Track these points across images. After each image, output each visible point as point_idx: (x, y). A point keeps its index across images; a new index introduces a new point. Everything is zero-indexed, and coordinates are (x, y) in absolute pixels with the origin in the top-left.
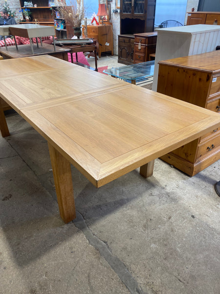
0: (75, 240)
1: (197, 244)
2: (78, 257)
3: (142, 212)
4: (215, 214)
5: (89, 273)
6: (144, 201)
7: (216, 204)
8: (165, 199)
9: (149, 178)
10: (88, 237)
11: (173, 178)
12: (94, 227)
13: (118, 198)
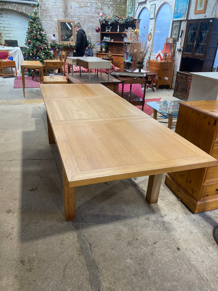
0: (68, 236)
1: (170, 273)
2: (64, 249)
3: (132, 230)
4: (202, 253)
5: (67, 264)
6: (139, 222)
7: (208, 245)
8: (159, 226)
9: (153, 204)
10: (79, 237)
11: (175, 211)
12: (87, 230)
13: (117, 213)
